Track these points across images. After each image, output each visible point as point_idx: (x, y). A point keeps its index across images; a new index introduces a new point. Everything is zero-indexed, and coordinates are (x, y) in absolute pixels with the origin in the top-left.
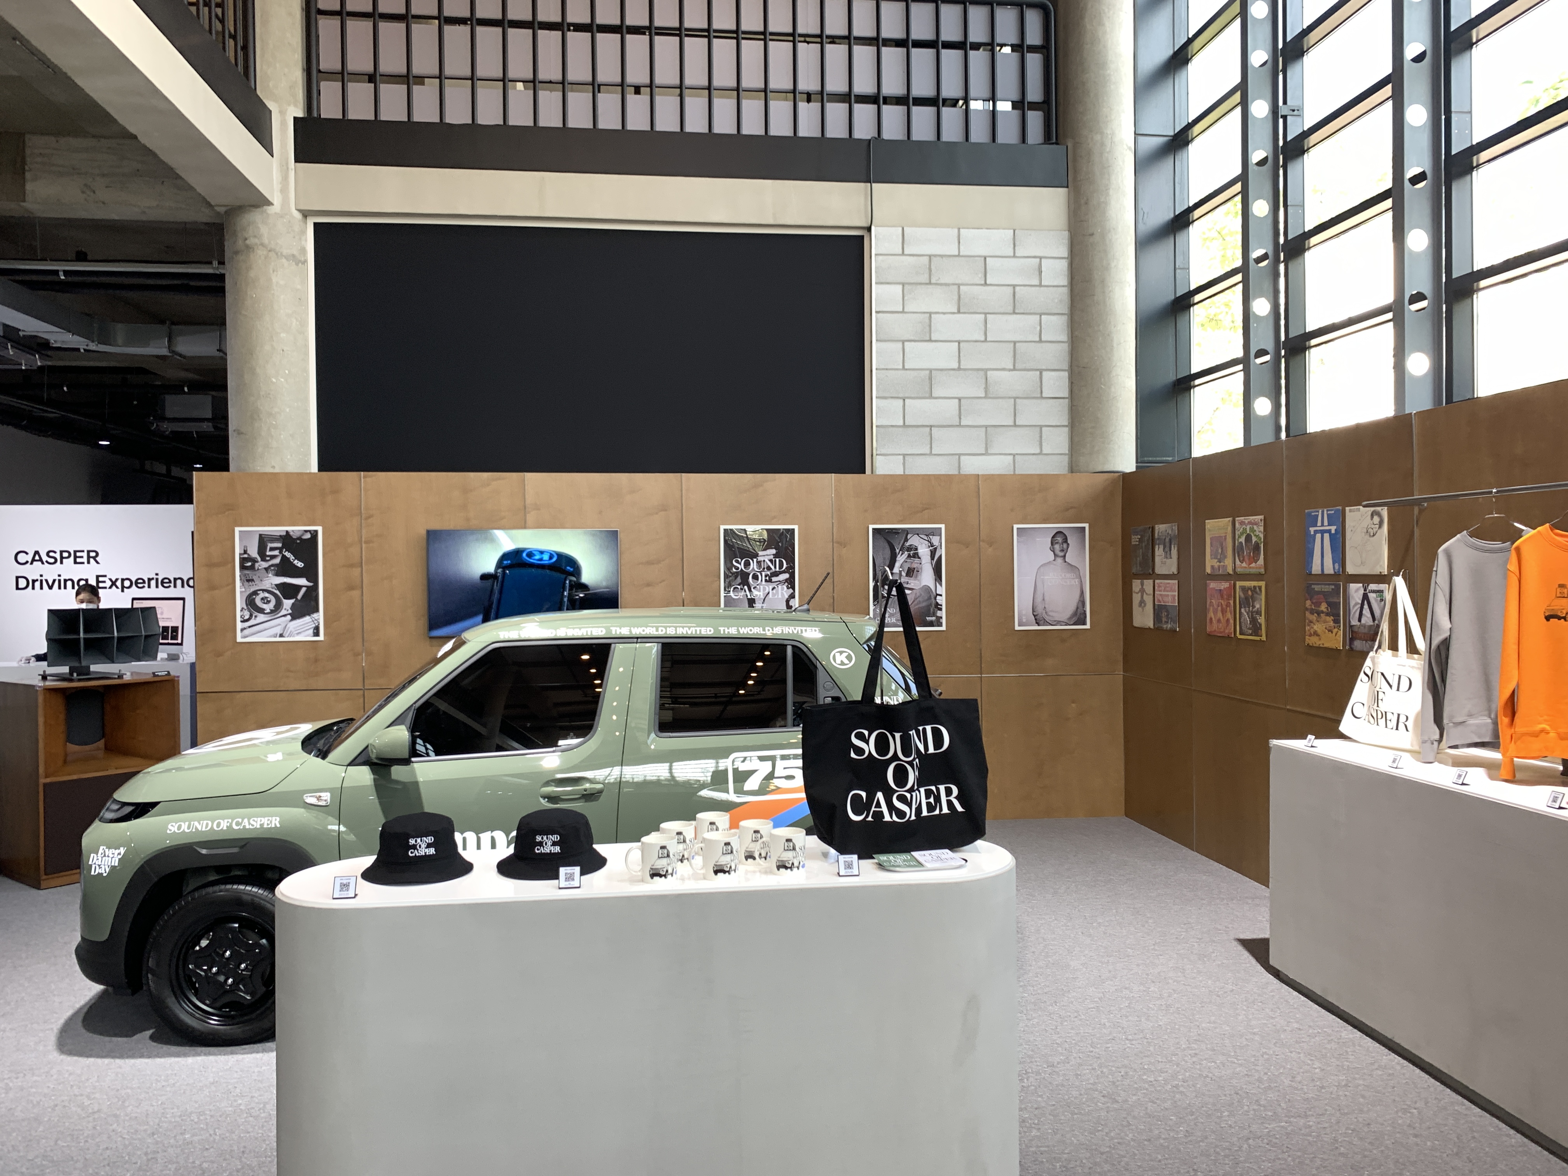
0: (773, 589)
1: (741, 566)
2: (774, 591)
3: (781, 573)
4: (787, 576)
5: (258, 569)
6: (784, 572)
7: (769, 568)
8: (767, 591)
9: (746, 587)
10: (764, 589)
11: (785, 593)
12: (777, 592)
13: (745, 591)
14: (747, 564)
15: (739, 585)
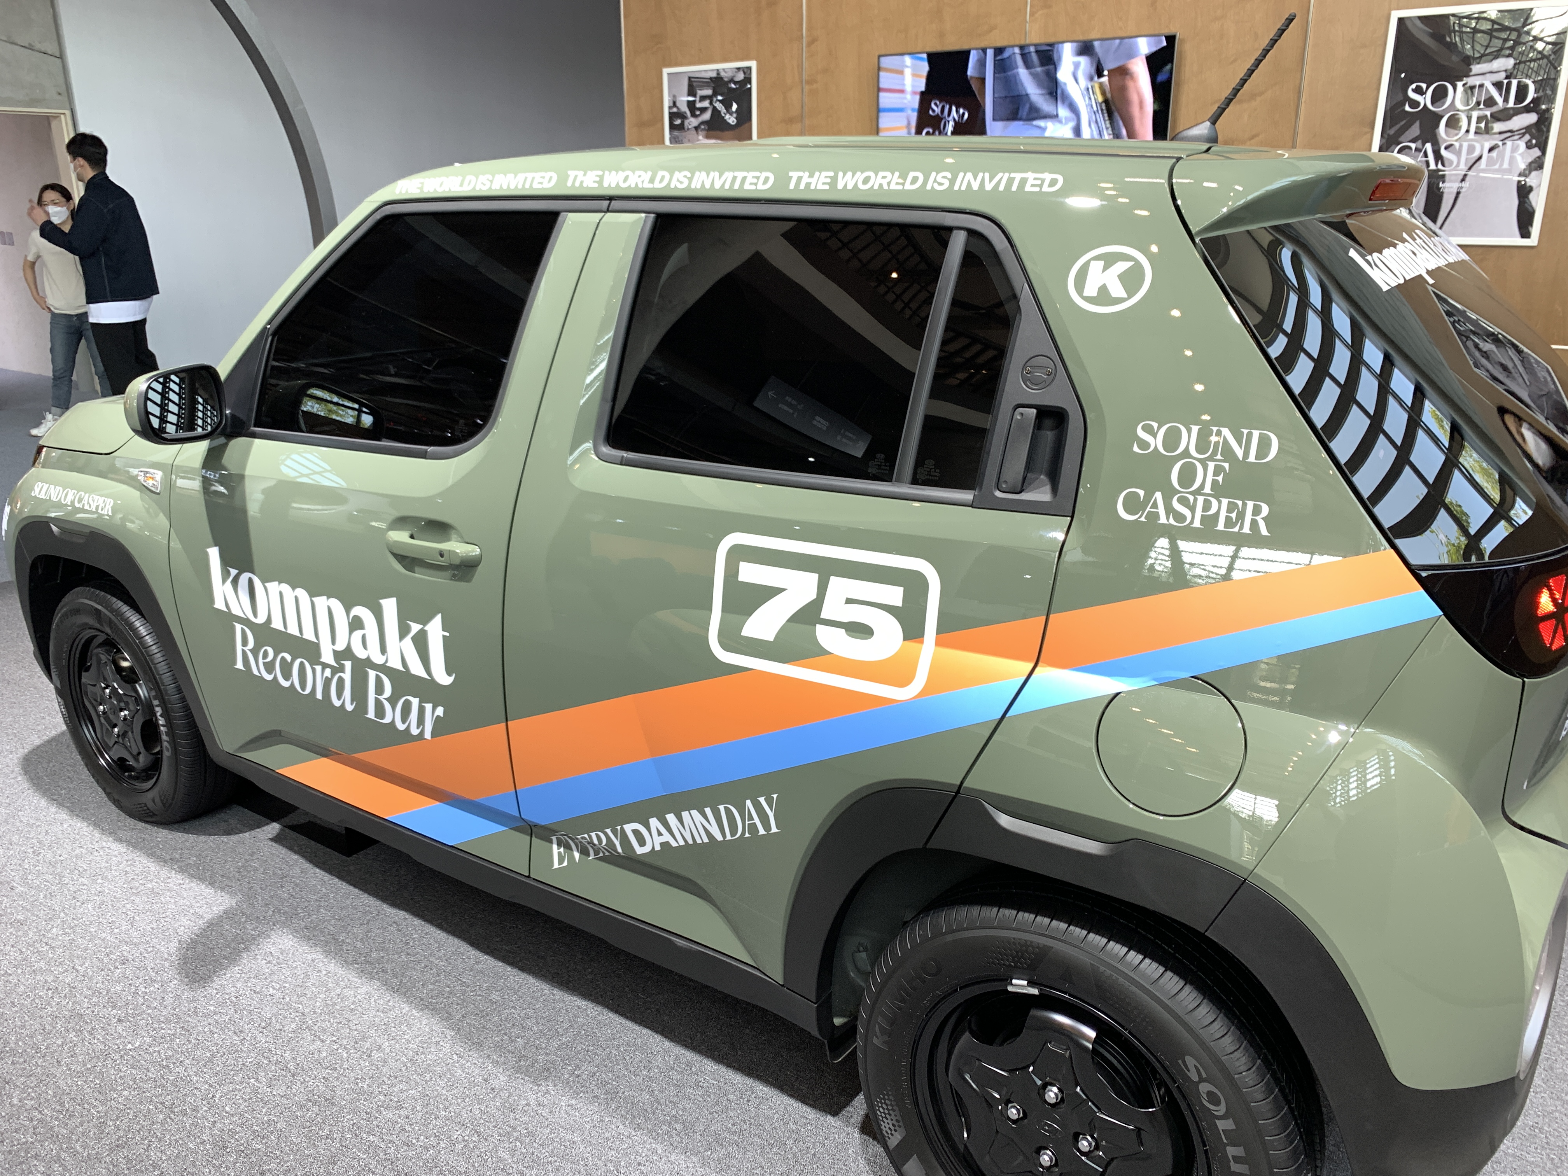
0: (1491, 150)
1: (1425, 100)
2: (1494, 154)
3: (1517, 112)
4: (1532, 118)
5: (688, 129)
6: (1528, 110)
7: (1490, 102)
8: (1476, 154)
9: (1428, 146)
10: (1471, 149)
11: (1519, 158)
12: (1501, 156)
13: (1426, 155)
14: (1439, 96)
15: (1413, 141)
